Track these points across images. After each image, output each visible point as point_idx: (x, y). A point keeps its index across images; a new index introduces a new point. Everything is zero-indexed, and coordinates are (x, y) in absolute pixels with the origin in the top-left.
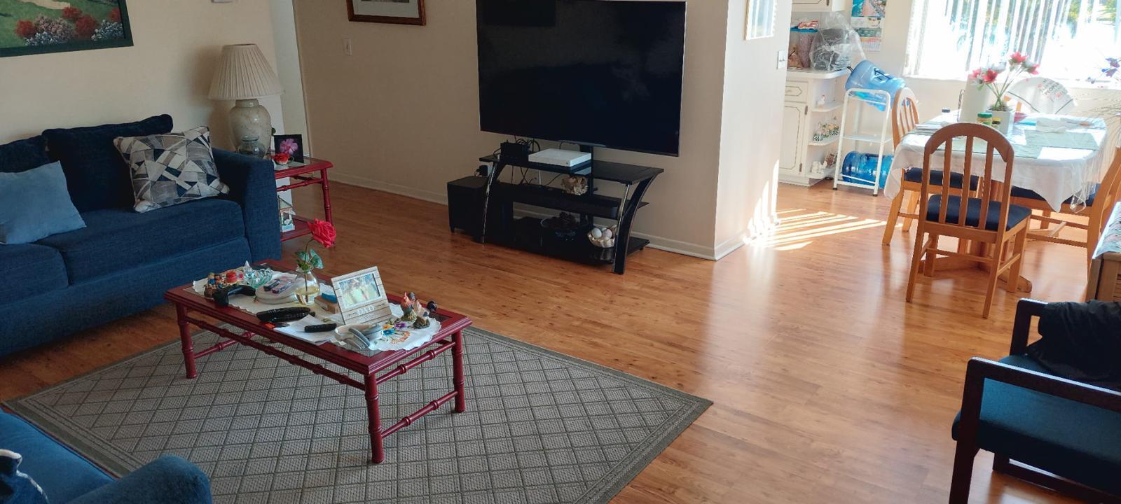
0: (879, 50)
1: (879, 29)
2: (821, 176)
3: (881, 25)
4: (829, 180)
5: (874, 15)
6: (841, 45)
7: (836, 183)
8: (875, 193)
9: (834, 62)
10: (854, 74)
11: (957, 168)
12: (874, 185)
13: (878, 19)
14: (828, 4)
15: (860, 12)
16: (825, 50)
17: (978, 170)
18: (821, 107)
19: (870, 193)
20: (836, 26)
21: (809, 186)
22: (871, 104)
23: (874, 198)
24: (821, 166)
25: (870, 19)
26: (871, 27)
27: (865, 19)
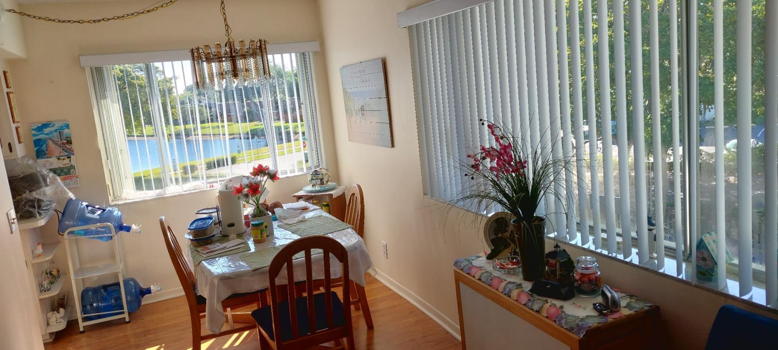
0: (79, 185)
1: (73, 167)
2: (62, 326)
3: (73, 162)
4: (72, 325)
5: (62, 154)
6: (42, 190)
7: (82, 325)
8: (127, 320)
9: (39, 207)
10: (64, 215)
11: (300, 276)
12: (123, 313)
13: (68, 158)
14: (11, 151)
15: (45, 154)
16: (27, 199)
17: (318, 274)
18: (39, 256)
19: (122, 322)
20: (29, 172)
21: (51, 340)
22: (94, 238)
23: (128, 325)
24: (59, 316)
25: (59, 159)
26: (62, 166)
27: (53, 160)
